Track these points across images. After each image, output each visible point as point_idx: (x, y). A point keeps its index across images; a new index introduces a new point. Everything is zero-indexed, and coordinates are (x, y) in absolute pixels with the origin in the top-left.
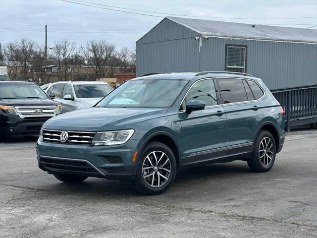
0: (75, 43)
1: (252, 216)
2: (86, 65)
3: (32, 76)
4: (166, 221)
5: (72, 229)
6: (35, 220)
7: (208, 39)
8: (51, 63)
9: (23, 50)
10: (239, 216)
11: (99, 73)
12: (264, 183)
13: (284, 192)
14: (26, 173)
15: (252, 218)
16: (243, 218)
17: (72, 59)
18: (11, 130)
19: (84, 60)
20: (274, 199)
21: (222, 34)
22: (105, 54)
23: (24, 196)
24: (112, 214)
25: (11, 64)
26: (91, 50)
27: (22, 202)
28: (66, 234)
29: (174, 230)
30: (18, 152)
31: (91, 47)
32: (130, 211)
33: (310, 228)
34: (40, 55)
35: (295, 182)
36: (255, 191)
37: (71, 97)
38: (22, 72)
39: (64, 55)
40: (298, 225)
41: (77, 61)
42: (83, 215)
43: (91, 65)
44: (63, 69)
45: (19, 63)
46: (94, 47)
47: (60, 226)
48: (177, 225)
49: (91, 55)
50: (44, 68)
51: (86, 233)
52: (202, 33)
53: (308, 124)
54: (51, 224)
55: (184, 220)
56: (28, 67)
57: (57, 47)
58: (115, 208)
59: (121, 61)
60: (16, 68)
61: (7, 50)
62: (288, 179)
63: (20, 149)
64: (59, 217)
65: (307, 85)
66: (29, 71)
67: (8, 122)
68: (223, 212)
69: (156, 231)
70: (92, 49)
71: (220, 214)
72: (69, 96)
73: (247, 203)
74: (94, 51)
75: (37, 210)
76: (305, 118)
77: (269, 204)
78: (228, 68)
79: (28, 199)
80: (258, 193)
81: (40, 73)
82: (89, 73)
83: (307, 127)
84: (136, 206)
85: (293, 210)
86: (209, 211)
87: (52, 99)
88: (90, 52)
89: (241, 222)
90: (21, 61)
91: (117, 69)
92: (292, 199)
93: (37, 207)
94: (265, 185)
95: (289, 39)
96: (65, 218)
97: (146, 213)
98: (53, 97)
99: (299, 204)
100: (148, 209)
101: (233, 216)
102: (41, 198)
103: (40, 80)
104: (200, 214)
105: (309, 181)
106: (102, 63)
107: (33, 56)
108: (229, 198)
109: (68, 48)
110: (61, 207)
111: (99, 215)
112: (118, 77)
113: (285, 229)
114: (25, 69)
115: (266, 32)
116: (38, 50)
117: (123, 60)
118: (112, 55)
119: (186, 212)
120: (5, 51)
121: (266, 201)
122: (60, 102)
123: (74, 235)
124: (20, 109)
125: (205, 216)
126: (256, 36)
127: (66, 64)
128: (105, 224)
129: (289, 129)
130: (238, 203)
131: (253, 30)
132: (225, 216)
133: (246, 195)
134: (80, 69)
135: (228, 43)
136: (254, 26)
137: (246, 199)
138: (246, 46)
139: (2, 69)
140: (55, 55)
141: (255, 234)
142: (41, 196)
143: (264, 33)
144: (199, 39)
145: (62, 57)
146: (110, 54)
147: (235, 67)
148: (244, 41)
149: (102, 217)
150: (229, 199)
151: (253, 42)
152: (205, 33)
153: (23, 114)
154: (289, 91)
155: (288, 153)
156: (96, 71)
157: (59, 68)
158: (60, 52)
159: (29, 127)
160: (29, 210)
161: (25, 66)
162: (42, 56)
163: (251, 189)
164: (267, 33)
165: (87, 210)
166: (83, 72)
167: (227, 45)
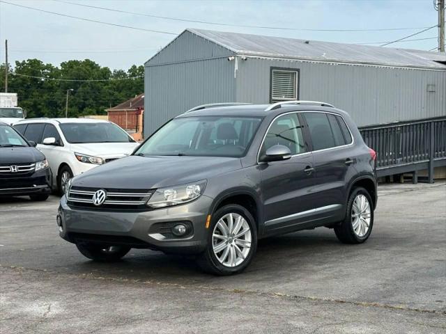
7: (246, 59)
15: (329, 302)
21: (265, 54)
24: (134, 299)
28: (76, 328)
52: (237, 51)
55: (236, 306)
58: (137, 292)
64: (61, 305)
65: (381, 124)
76: (378, 168)
78: (274, 100)
110: (61, 291)
111: (117, 301)
112: (111, 114)
119: (237, 295)
126: (311, 56)
128: (128, 314)
135: (274, 66)
136: (307, 42)
138: (298, 70)
144: (234, 61)
147: (283, 98)
148: (294, 63)
152: (242, 51)
167: (272, 68)
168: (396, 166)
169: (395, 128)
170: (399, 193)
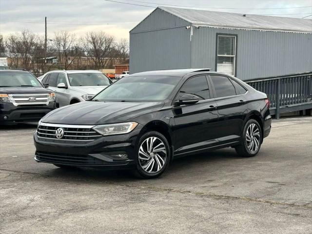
0: (75, 35)
1: (229, 195)
2: (86, 57)
3: (33, 67)
4: (144, 201)
5: (52, 208)
6: (18, 200)
7: (198, 28)
8: (51, 55)
9: (24, 42)
10: (215, 196)
11: (98, 65)
12: (245, 165)
13: (263, 174)
14: (15, 158)
15: (228, 198)
16: (220, 197)
17: (72, 51)
18: (5, 117)
19: (84, 51)
20: (252, 180)
21: (213, 24)
22: (104, 45)
23: (10, 178)
24: (92, 194)
25: (13, 55)
26: (90, 42)
27: (7, 184)
28: (45, 213)
29: (151, 209)
30: (11, 139)
31: (90, 39)
32: (111, 192)
33: (282, 206)
34: (41, 46)
35: (276, 165)
36: (235, 173)
37: (64, 86)
38: (24, 64)
39: (64, 46)
40: (271, 204)
41: (77, 53)
42: (64, 196)
43: (91, 56)
44: (63, 60)
45: (20, 55)
46: (93, 39)
47: (40, 206)
48: (154, 204)
49: (91, 46)
50: (44, 60)
51: (65, 212)
52: (193, 22)
53: (297, 111)
54: (32, 204)
55: (162, 200)
56: (29, 58)
57: (57, 38)
58: (96, 189)
59: (120, 52)
60: (17, 59)
61: (9, 42)
62: (269, 162)
63: (13, 136)
64: (41, 197)
65: (296, 73)
66: (31, 62)
67: (3, 110)
68: (201, 192)
69: (132, 210)
70: (92, 41)
71: (197, 194)
72: (63, 85)
73: (225, 184)
74: (94, 43)
75: (20, 191)
76: (294, 105)
77: (246, 184)
78: (219, 57)
79: (14, 181)
80: (237, 175)
81: (41, 64)
82: (88, 64)
83: (296, 114)
84: (118, 187)
85: (269, 190)
86: (187, 192)
87: (46, 87)
88: (89, 44)
89: (217, 201)
90: (22, 53)
91: (116, 60)
92: (270, 180)
93: (21, 189)
94: (246, 167)
95: (279, 28)
96: (47, 198)
97: (126, 193)
98: (46, 86)
99: (276, 184)
100: (129, 190)
101: (210, 196)
102: (26, 180)
103: (41, 71)
104: (179, 194)
105: (289, 164)
106: (101, 54)
107: (33, 48)
108: (210, 179)
109: (68, 40)
110: (45, 188)
111: (81, 196)
112: (117, 68)
113: (258, 207)
114: (26, 61)
115: (256, 21)
116: (39, 42)
117: (122, 51)
118: (111, 46)
119: (165, 192)
120: (6, 43)
121: (245, 182)
122: (54, 90)
123: (52, 214)
124: (14, 97)
125: (182, 196)
126: (246, 25)
127: (66, 56)
128: (84, 204)
129: (278, 116)
130: (217, 184)
131: (244, 19)
132: (202, 196)
133: (226, 177)
134: (79, 61)
135: (218, 32)
136: (244, 16)
137: (225, 180)
138: (236, 35)
139: (2, 60)
140: (55, 47)
141: (229, 212)
142: (26, 179)
143: (253, 22)
144: (190, 29)
145: (62, 48)
146: (109, 46)
147: (226, 55)
148: (234, 30)
149: (83, 198)
150: (209, 181)
151: (243, 31)
152: (196, 22)
153: (16, 101)
154: (278, 79)
155: (274, 138)
156: (96, 62)
157: (60, 60)
158: (60, 43)
159: (23, 115)
160: (12, 191)
161: (26, 57)
162: (43, 47)
163: (232, 171)
164: (258, 22)
165: (69, 191)
166: (83, 63)
167: (217, 34)
168: (307, 103)
169: (306, 76)
170: (309, 123)
